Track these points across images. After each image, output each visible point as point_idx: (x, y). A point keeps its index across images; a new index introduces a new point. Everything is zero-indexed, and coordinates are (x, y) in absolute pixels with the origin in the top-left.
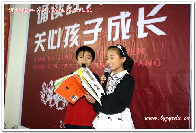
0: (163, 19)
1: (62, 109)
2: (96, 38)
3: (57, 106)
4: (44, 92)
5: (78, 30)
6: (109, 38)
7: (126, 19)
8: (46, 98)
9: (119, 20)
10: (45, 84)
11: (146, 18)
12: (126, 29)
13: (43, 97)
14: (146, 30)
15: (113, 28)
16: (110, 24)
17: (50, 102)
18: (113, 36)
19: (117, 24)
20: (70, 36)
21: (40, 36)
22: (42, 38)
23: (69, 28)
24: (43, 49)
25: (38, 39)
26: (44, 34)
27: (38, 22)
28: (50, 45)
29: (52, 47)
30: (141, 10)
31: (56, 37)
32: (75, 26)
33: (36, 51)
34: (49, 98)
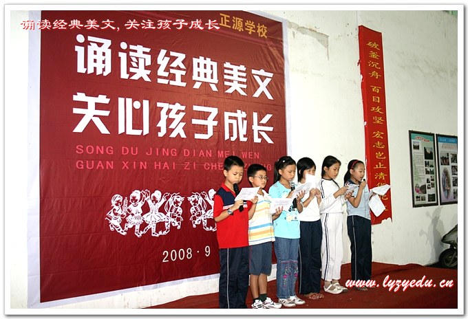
0: (271, 129)
1: (165, 233)
2: (210, 132)
3: (154, 230)
4: (120, 212)
5: (182, 115)
6: (227, 137)
7: (243, 119)
8: (124, 222)
9: (236, 118)
10: (118, 197)
11: (259, 124)
12: (243, 131)
13: (115, 222)
14: (260, 136)
15: (231, 125)
16: (227, 121)
17: (138, 227)
18: (231, 135)
19: (234, 122)
20: (170, 121)
21: (92, 101)
22: (99, 106)
23: (166, 106)
24: (103, 130)
25: (84, 105)
26: (103, 99)
27: (81, 69)
28: (125, 126)
29: (130, 131)
30: (255, 115)
31: (137, 115)
32: (178, 106)
33: (80, 128)
34: (133, 222)
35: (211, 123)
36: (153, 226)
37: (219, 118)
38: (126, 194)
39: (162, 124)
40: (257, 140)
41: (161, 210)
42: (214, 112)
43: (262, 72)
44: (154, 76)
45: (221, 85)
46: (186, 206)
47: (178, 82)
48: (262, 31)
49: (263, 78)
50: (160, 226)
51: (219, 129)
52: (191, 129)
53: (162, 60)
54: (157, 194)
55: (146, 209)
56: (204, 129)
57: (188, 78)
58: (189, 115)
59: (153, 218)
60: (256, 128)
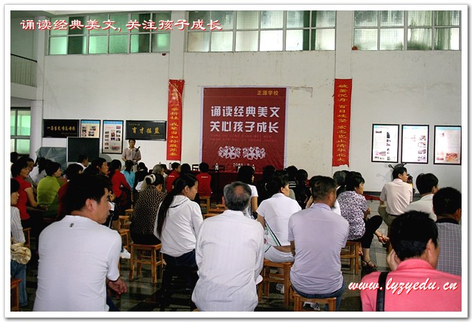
0: (277, 127)
1: (234, 158)
2: (252, 130)
4: (221, 152)
5: (242, 125)
6: (258, 131)
7: (265, 125)
8: (222, 154)
9: (262, 125)
10: (221, 148)
11: (272, 126)
12: (265, 129)
13: (220, 154)
14: (272, 130)
15: (260, 127)
16: (258, 126)
17: (226, 156)
18: (260, 130)
20: (237, 127)
21: (215, 123)
22: (217, 124)
23: (236, 123)
24: (218, 130)
25: (213, 124)
26: (218, 122)
27: (212, 115)
28: (224, 129)
29: (225, 130)
30: (270, 123)
31: (227, 126)
32: (241, 122)
33: (212, 130)
34: (225, 154)
35: (252, 127)
36: (231, 156)
37: (256, 125)
38: (224, 147)
39: (235, 128)
40: (270, 131)
41: (234, 152)
42: (254, 123)
43: (275, 108)
44: (233, 114)
45: (257, 114)
46: (242, 151)
47: (241, 115)
48: (276, 93)
49: (275, 110)
50: (233, 156)
51: (255, 129)
52: (244, 129)
53: (236, 110)
54: (233, 147)
55: (229, 151)
56: (249, 129)
57: (244, 114)
58: (244, 124)
59: (231, 154)
60: (270, 127)
